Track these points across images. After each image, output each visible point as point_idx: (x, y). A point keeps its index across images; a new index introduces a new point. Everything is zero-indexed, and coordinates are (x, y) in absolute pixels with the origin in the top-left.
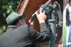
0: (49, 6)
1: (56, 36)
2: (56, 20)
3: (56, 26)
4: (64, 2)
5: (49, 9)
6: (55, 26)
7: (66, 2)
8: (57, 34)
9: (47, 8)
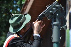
0: (56, 6)
1: (61, 39)
2: (60, 23)
3: (60, 29)
4: (67, 6)
7: (68, 6)
8: (61, 37)
9: (54, 8)
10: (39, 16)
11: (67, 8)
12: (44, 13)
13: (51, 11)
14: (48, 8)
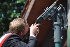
0: (54, 9)
1: (62, 39)
3: (62, 29)
4: (68, 5)
8: (63, 37)
9: (52, 11)
10: (38, 19)
11: (68, 8)
12: (42, 15)
13: (49, 14)
14: (46, 10)
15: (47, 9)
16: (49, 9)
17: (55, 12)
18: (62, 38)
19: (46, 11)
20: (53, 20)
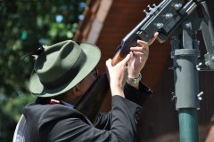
0: (174, 7)
1: (200, 99)
3: (199, 69)
5: (175, 17)
6: (195, 68)
8: (202, 93)
9: (168, 15)
10: (125, 40)
12: (139, 30)
13: (159, 25)
14: (151, 13)
15: (153, 10)
16: (159, 9)
17: (178, 18)
18: (201, 96)
19: (151, 16)
20: (172, 42)
